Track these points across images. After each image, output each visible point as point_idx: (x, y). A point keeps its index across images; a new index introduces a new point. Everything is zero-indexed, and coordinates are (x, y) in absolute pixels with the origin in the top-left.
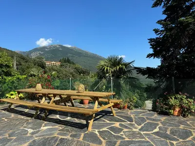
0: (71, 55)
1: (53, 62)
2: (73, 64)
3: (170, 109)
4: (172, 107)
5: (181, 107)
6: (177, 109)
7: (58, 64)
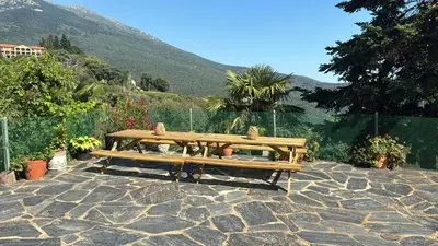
0: (69, 28)
1: (20, 47)
2: (79, 52)
3: (374, 159)
4: (376, 156)
5: (388, 156)
6: (383, 159)
7: (37, 51)
